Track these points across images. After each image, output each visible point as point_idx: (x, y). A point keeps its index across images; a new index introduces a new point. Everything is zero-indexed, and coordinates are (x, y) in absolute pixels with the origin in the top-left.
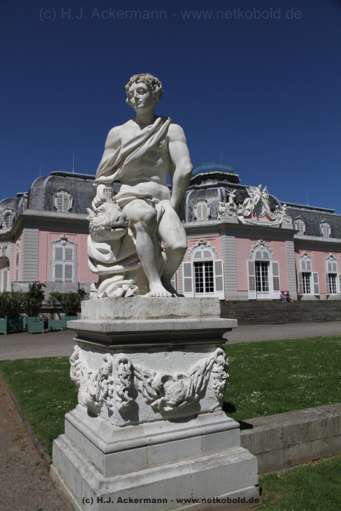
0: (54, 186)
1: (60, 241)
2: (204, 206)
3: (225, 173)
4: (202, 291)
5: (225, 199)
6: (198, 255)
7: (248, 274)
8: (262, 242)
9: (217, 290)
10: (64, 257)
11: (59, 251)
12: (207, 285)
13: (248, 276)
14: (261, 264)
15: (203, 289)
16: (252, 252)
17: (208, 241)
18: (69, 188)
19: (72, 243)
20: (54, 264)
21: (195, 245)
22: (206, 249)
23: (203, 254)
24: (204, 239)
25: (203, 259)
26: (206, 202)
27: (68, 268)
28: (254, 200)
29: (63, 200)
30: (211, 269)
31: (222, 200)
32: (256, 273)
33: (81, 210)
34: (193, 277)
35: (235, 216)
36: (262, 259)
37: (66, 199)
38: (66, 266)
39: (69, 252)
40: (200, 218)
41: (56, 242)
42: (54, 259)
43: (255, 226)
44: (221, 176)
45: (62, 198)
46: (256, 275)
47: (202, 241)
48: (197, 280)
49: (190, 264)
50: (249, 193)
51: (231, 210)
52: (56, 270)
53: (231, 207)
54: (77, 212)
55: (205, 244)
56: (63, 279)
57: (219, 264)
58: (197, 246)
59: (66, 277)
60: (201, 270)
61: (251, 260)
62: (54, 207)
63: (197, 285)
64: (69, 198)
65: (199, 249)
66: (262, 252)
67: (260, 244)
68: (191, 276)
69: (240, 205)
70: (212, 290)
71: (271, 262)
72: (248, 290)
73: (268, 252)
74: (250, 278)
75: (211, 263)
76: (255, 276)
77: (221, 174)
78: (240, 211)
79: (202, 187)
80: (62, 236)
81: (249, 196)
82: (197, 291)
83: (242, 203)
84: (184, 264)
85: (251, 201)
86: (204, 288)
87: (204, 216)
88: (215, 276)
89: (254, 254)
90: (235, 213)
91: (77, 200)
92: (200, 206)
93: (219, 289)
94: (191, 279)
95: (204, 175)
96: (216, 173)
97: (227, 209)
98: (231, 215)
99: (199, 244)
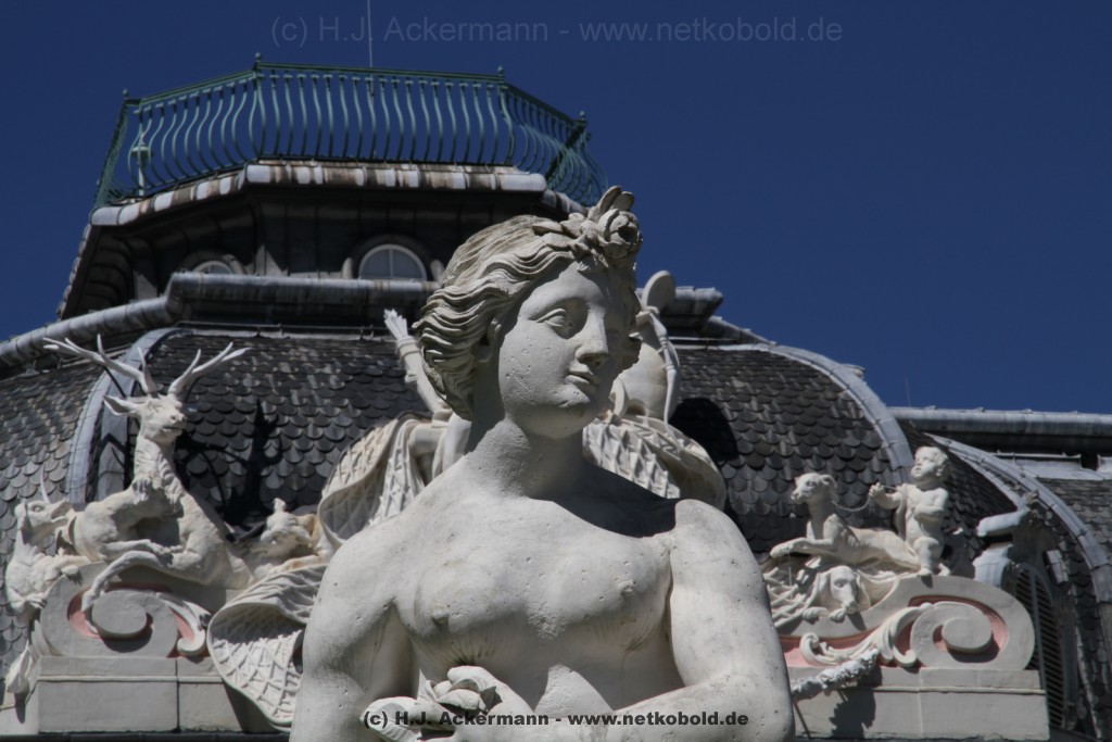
95: (148, 220)
96: (251, 188)
97: (76, 578)
98: (139, 640)
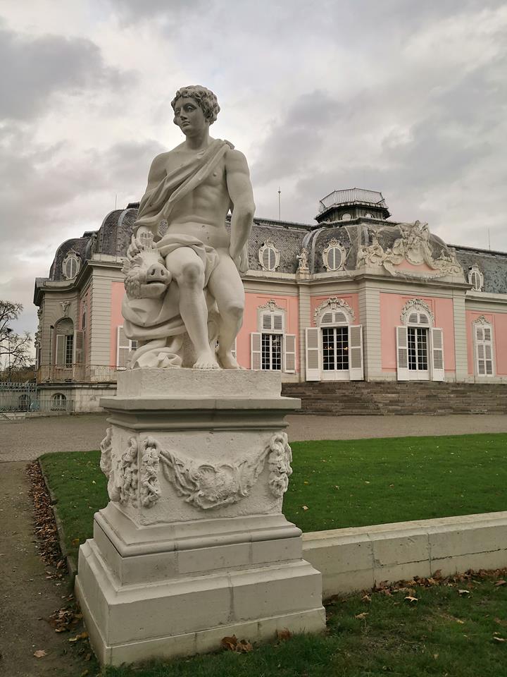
2: (337, 251)
3: (368, 204)
4: (332, 367)
5: (367, 240)
6: (327, 318)
7: (397, 344)
8: (418, 301)
9: (352, 367)
12: (339, 359)
13: (398, 348)
14: (416, 332)
15: (333, 365)
17: (342, 300)
21: (324, 305)
22: (338, 310)
23: (334, 318)
24: (336, 297)
25: (334, 323)
28: (408, 242)
30: (346, 338)
31: (363, 243)
32: (409, 343)
34: (320, 349)
35: (381, 264)
36: (419, 325)
40: (332, 267)
43: (409, 279)
44: (364, 208)
46: (409, 347)
47: (335, 299)
48: (325, 353)
49: (317, 331)
50: (402, 233)
51: (375, 255)
53: (375, 252)
55: (338, 304)
57: (356, 329)
58: (326, 306)
60: (332, 339)
61: (403, 326)
63: (326, 360)
65: (329, 311)
66: (418, 314)
67: (417, 304)
68: (317, 347)
69: (389, 250)
70: (346, 367)
71: (432, 329)
72: (398, 367)
73: (427, 314)
74: (401, 351)
75: (345, 329)
76: (407, 348)
77: (363, 206)
78: (387, 257)
79: (336, 225)
81: (402, 237)
82: (326, 367)
83: (391, 247)
84: (309, 331)
85: (404, 243)
86: (336, 363)
87: (337, 265)
88: (350, 348)
89: (407, 318)
90: (380, 260)
92: (332, 250)
93: (356, 365)
94: (317, 351)
97: (369, 255)
99: (329, 304)
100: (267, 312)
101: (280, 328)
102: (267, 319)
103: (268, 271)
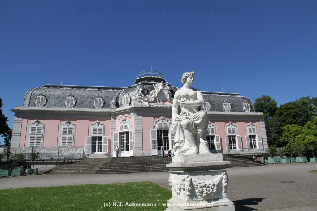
0: (37, 93)
1: (34, 123)
2: (127, 98)
3: (151, 77)
4: (124, 151)
6: (122, 128)
7: (151, 138)
8: (163, 117)
10: (36, 132)
11: (33, 129)
12: (126, 146)
13: (151, 140)
14: (163, 132)
16: (156, 124)
17: (127, 119)
18: (45, 93)
19: (42, 124)
20: (30, 137)
21: (120, 122)
22: (126, 124)
23: (124, 127)
24: (125, 118)
25: (124, 130)
26: (129, 95)
27: (38, 138)
28: (156, 91)
29: (40, 101)
30: (128, 136)
32: (158, 137)
33: (51, 105)
34: (119, 142)
35: (143, 102)
36: (163, 128)
37: (42, 100)
38: (37, 137)
39: (39, 130)
40: (125, 105)
41: (32, 124)
42: (30, 134)
43: (157, 107)
44: (149, 79)
45: (40, 99)
46: (158, 139)
48: (121, 144)
49: (117, 133)
50: (155, 87)
51: (140, 98)
52: (31, 140)
53: (139, 97)
54: (48, 106)
55: (125, 121)
56: (35, 145)
57: (131, 132)
58: (121, 122)
59: (36, 144)
60: (124, 136)
61: (154, 130)
62: (35, 104)
63: (121, 147)
64: (44, 98)
65: (122, 124)
66: (163, 124)
67: (162, 119)
68: (117, 141)
70: (129, 150)
72: (151, 149)
73: (168, 124)
74: (153, 141)
75: (127, 133)
76: (156, 140)
77: (148, 78)
78: (146, 99)
80: (36, 120)
81: (154, 89)
82: (122, 151)
84: (114, 134)
85: (155, 92)
86: (125, 148)
87: (127, 103)
88: (130, 141)
89: (157, 126)
90: (142, 100)
91: (49, 100)
92: (125, 98)
93: (131, 149)
94: (117, 143)
95: (139, 79)
96: (145, 77)
97: (136, 98)
98: (140, 102)
99: (122, 121)
100: (95, 126)
101: (101, 133)
102: (95, 130)
103: (97, 108)
